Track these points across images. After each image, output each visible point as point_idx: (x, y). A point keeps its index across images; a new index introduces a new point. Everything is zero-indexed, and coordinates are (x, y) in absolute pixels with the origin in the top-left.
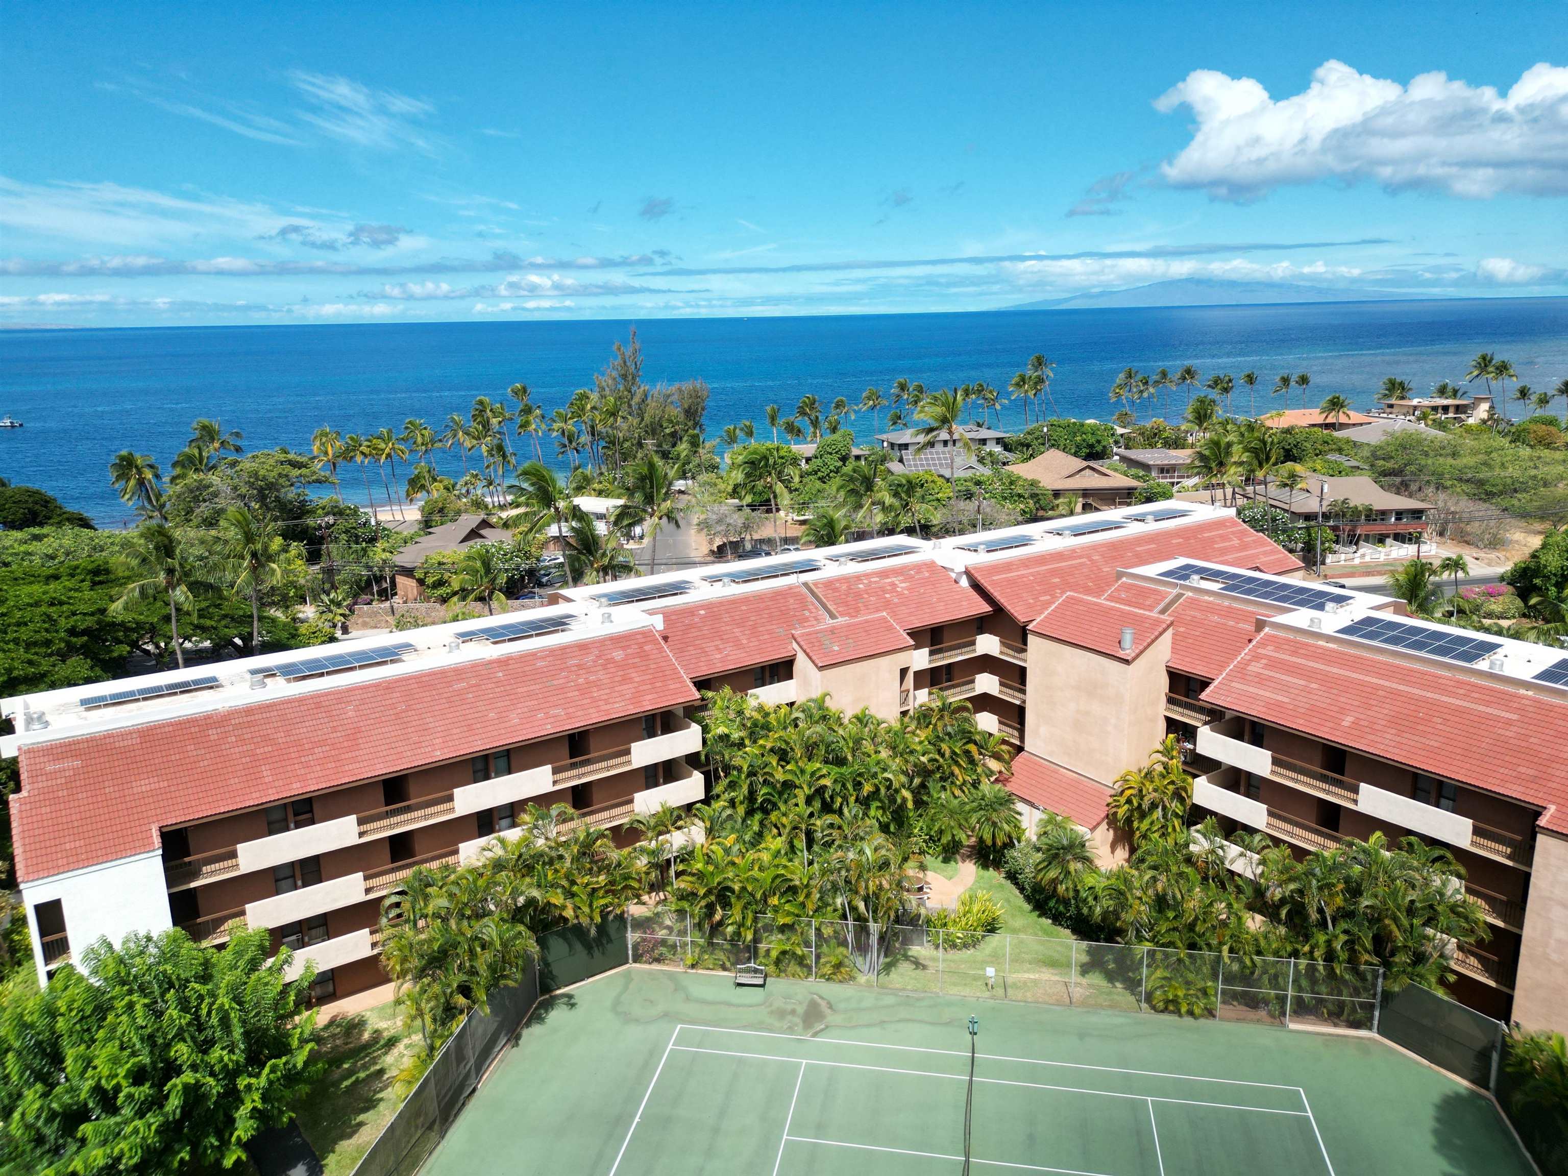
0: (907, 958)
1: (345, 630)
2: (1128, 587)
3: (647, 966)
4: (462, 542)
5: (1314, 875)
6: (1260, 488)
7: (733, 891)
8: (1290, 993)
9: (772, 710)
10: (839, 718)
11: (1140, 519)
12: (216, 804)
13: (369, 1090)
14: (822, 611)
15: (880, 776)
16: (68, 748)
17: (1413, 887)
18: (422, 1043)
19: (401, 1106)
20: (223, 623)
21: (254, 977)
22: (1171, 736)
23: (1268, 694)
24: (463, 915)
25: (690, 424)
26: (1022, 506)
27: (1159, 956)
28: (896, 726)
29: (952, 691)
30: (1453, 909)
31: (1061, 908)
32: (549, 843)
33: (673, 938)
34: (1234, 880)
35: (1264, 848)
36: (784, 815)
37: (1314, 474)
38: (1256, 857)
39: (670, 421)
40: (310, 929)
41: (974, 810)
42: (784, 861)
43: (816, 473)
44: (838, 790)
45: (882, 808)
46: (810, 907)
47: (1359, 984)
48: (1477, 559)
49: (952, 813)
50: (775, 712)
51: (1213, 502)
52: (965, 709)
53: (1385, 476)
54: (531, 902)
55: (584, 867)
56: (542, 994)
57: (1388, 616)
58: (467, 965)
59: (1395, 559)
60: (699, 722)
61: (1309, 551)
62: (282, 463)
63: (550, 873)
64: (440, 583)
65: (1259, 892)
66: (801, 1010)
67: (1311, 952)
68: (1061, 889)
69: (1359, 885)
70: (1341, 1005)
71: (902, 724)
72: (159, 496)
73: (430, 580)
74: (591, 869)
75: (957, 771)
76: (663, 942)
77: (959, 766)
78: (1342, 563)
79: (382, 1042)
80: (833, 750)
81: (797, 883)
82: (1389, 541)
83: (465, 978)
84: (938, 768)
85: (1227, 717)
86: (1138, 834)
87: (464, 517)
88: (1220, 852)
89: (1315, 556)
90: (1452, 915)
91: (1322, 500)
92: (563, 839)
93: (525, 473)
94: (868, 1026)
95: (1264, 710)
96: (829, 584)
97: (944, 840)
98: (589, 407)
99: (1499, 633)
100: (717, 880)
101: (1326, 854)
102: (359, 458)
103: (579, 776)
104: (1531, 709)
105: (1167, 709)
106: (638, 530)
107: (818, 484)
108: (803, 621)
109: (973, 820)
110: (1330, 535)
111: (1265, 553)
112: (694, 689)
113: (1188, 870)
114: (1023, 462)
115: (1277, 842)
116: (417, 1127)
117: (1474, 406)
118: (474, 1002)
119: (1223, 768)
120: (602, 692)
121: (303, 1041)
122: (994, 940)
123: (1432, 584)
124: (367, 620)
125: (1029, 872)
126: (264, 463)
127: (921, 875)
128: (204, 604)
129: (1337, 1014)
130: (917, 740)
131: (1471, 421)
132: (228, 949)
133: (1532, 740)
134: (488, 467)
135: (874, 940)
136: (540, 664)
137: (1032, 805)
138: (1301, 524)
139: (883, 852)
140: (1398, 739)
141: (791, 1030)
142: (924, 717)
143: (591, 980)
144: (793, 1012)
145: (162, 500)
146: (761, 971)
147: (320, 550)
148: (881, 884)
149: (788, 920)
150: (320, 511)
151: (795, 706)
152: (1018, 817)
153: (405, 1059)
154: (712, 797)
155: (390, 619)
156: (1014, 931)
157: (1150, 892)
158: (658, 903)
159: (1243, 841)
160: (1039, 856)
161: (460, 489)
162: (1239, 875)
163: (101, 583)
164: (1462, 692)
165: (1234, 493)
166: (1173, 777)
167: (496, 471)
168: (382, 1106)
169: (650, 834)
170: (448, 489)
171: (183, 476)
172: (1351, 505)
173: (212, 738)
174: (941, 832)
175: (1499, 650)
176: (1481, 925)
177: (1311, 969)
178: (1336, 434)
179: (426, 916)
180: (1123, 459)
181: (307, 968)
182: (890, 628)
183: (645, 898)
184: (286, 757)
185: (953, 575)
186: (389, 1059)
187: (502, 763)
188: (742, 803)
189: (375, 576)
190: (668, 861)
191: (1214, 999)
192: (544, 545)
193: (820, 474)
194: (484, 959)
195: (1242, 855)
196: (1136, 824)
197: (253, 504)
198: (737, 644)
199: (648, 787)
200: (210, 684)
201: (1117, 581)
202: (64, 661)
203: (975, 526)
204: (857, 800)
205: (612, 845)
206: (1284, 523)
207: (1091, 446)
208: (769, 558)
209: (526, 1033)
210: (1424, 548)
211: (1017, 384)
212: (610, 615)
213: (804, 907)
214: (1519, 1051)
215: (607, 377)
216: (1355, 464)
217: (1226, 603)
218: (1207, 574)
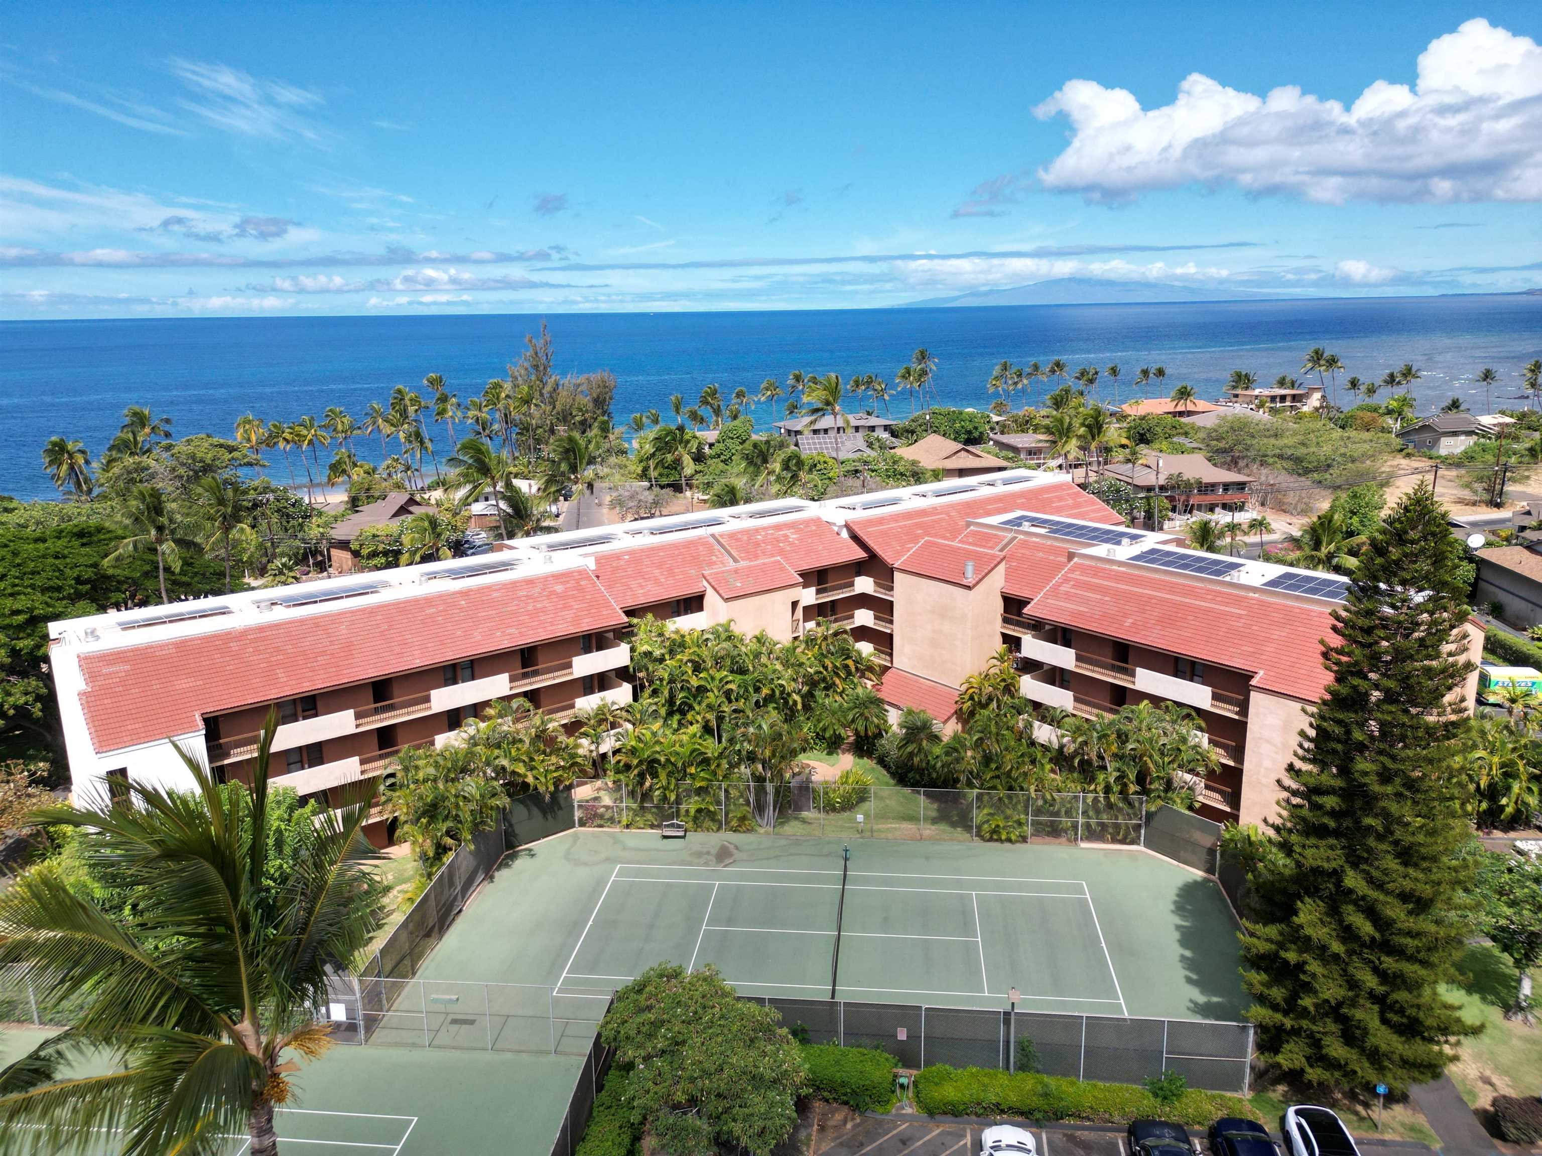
0: (796, 818)
2: (976, 532)
3: (590, 829)
4: (394, 516)
5: (1095, 730)
7: (660, 763)
8: (1081, 820)
9: (687, 634)
10: (742, 638)
11: (991, 484)
12: (244, 698)
13: (374, 921)
14: (727, 557)
15: (776, 682)
16: (118, 656)
17: (1166, 735)
18: (418, 877)
20: (196, 579)
22: (1004, 646)
23: (1074, 609)
24: (449, 778)
25: (599, 412)
27: (986, 798)
28: (789, 646)
29: (836, 623)
31: (917, 776)
32: (510, 731)
36: (698, 713)
39: (580, 410)
41: (851, 711)
42: (700, 741)
43: (719, 457)
44: (741, 693)
45: (777, 709)
46: (721, 774)
47: (1130, 811)
48: (1279, 521)
49: (833, 714)
50: (690, 635)
53: (1217, 454)
54: (501, 771)
55: (539, 749)
56: (508, 848)
57: (1169, 548)
58: (454, 816)
60: (627, 642)
61: (1149, 519)
62: (215, 447)
63: (513, 751)
64: (374, 554)
65: (1061, 751)
66: (714, 851)
67: (1095, 789)
68: (916, 761)
69: (1128, 736)
70: (1118, 828)
71: (794, 645)
73: (365, 552)
74: (545, 751)
75: (837, 681)
77: (839, 677)
78: (1177, 528)
80: (737, 662)
81: (710, 755)
82: (1218, 509)
83: (452, 824)
84: (823, 679)
85: (1045, 626)
87: (391, 496)
89: (1154, 523)
91: (1158, 473)
93: (463, 447)
94: (768, 859)
95: (1070, 619)
96: (733, 536)
97: (827, 735)
98: (503, 395)
100: (646, 755)
102: (282, 444)
103: (531, 684)
104: (1256, 607)
105: (1002, 626)
106: (553, 508)
107: (721, 466)
108: (711, 564)
109: (850, 717)
110: (1167, 504)
111: (1094, 511)
112: (623, 616)
114: (907, 445)
117: (1307, 396)
118: (460, 843)
119: (1045, 668)
120: (547, 616)
122: (864, 806)
125: (893, 753)
126: (199, 446)
127: (810, 764)
129: (1115, 835)
130: (805, 657)
131: (1305, 409)
133: (1254, 628)
134: (406, 452)
135: (770, 800)
136: (495, 595)
137: (895, 706)
138: (1142, 495)
139: (777, 728)
140: (1164, 633)
141: (707, 864)
142: (810, 641)
143: (546, 838)
144: (708, 853)
146: (682, 827)
148: (775, 752)
149: (703, 784)
150: (252, 492)
151: (706, 631)
152: (884, 714)
154: (639, 701)
156: (881, 798)
157: (978, 750)
161: (382, 473)
163: (88, 543)
164: (1210, 597)
166: (1005, 676)
167: (413, 455)
168: (385, 927)
170: (369, 473)
171: (118, 460)
172: (1185, 478)
173: (234, 649)
174: (825, 729)
175: (1242, 568)
176: (1218, 766)
177: (1096, 799)
178: (1184, 420)
179: (416, 783)
180: (997, 443)
182: (783, 569)
184: (295, 664)
185: (836, 529)
186: (385, 901)
187: (468, 672)
188: (663, 706)
189: (312, 548)
190: (604, 755)
191: (1026, 828)
192: (468, 520)
193: (722, 457)
194: (466, 811)
198: (657, 581)
199: (585, 695)
200: (223, 611)
201: (967, 529)
204: (756, 702)
206: (1127, 494)
207: (969, 432)
209: (497, 874)
211: (903, 377)
212: (549, 559)
213: (716, 774)
215: (519, 367)
216: (1195, 445)
217: (1049, 543)
218: (1035, 522)
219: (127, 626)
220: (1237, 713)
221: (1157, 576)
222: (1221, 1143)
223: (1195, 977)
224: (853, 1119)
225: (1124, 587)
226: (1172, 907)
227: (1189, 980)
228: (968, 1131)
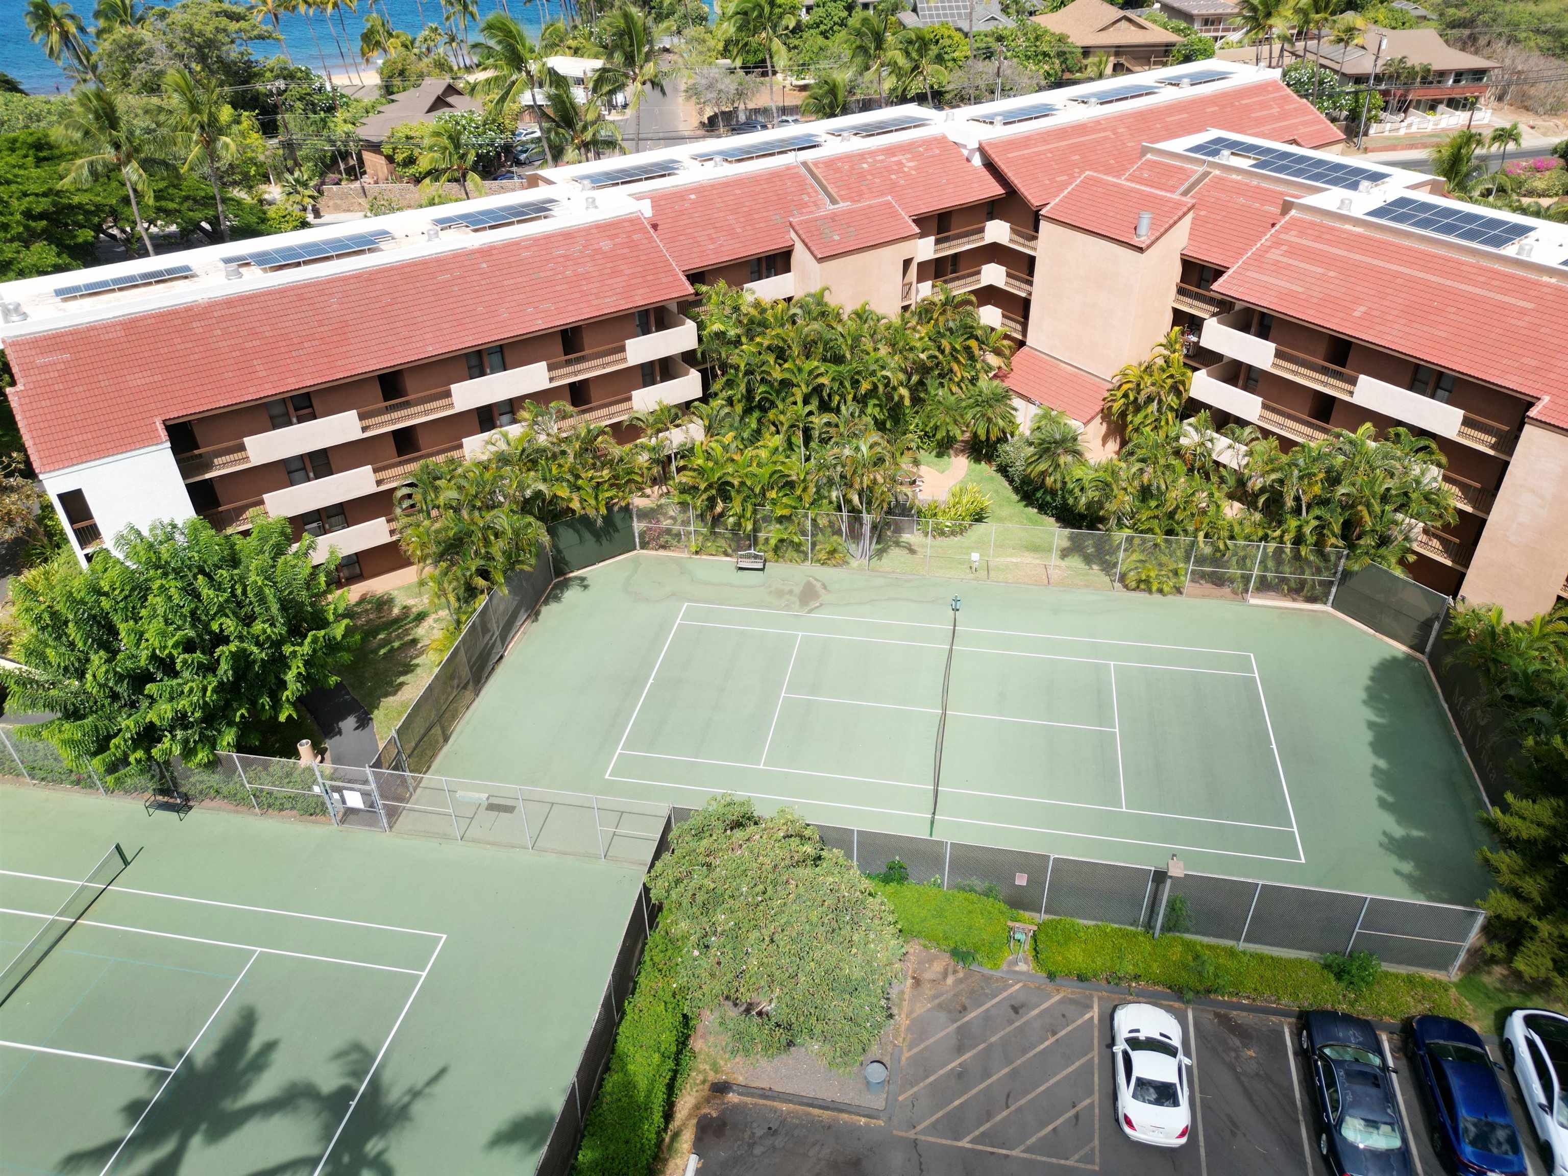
0: (897, 544)
1: (317, 214)
2: (1152, 164)
3: (654, 553)
4: (429, 111)
5: (1297, 465)
6: (1312, 44)
7: (732, 486)
8: (1256, 572)
9: (769, 306)
10: (838, 314)
11: (1174, 83)
12: (215, 399)
13: (406, 657)
14: (822, 195)
15: (879, 374)
16: (53, 341)
17: (1392, 475)
18: (449, 618)
19: (436, 670)
20: (186, 205)
21: (281, 560)
22: (1176, 329)
23: (1282, 283)
24: (474, 506)
26: (1046, 67)
27: (1137, 541)
28: (896, 321)
29: (957, 283)
30: (1427, 497)
31: (1048, 498)
32: (550, 439)
33: (676, 528)
34: (1218, 471)
35: (1253, 440)
36: (782, 413)
37: (1374, 27)
38: (1244, 448)
40: (329, 517)
41: (970, 407)
42: (782, 458)
43: (818, 27)
44: (835, 388)
45: (880, 406)
46: (807, 500)
47: (1322, 565)
48: (1533, 128)
49: (948, 409)
50: (772, 308)
51: (1258, 60)
52: (969, 302)
53: (1453, 27)
54: (538, 494)
55: (586, 463)
56: (557, 576)
57: (1424, 196)
58: (483, 551)
59: (1443, 130)
60: (694, 319)
61: (1353, 120)
62: (217, 14)
63: (554, 468)
64: (410, 161)
65: (1241, 482)
66: (797, 590)
67: (1282, 537)
68: (1049, 481)
69: (1339, 474)
70: (1302, 584)
71: (903, 320)
72: (88, 55)
73: (399, 157)
74: (594, 465)
75: (955, 367)
76: (668, 531)
77: (958, 362)
78: (1386, 134)
79: (412, 617)
80: (831, 348)
81: (794, 478)
82: (1441, 108)
83: (482, 562)
84: (937, 365)
85: (1237, 308)
86: (1130, 427)
87: (427, 81)
88: (1209, 445)
89: (1358, 126)
90: (1424, 502)
91: (1377, 57)
92: (564, 435)
93: (490, 27)
94: (860, 603)
95: (1276, 300)
96: (830, 163)
97: (939, 436)
99: (1537, 214)
100: (717, 476)
101: (1312, 445)
102: (302, 8)
103: (575, 373)
104: (1550, 297)
105: (1177, 300)
106: (620, 98)
107: (820, 40)
108: (801, 206)
109: (969, 416)
110: (1379, 100)
111: (1304, 124)
112: (687, 283)
113: (1176, 462)
114: (1052, 11)
115: (1266, 433)
116: (453, 687)
118: (493, 583)
119: (1225, 361)
120: (591, 286)
121: (339, 617)
122: (980, 528)
123: (1477, 158)
124: (339, 202)
125: (1019, 465)
126: (196, 14)
127: (915, 470)
128: (162, 184)
129: (1298, 590)
130: (917, 336)
132: (253, 535)
133: (1542, 330)
134: (448, 18)
135: (867, 529)
136: (525, 254)
137: (1029, 400)
138: (1350, 88)
139: (879, 449)
140: (1407, 329)
141: (788, 607)
142: (926, 312)
143: (601, 564)
144: (791, 592)
145: (94, 58)
146: (761, 558)
147: (275, 121)
148: (875, 479)
149: (786, 512)
150: (268, 74)
151: (793, 301)
152: (1013, 412)
153: (435, 631)
154: (710, 396)
155: (362, 201)
156: (1001, 520)
157: (1136, 483)
158: (661, 496)
159: (1233, 434)
160: (1032, 450)
161: (420, 46)
162: (1225, 466)
163: (46, 159)
164: (1482, 279)
165: (1282, 50)
166: (1172, 371)
168: (419, 670)
169: (649, 432)
170: (406, 47)
171: (109, 30)
172: (1409, 64)
173: (197, 331)
174: (936, 428)
175: (1531, 234)
176: (1450, 511)
177: (1279, 551)
179: (438, 507)
180: (1165, 7)
181: (332, 553)
182: (895, 215)
183: (648, 491)
184: (276, 352)
185: (965, 153)
186: (420, 631)
187: (496, 358)
188: (739, 401)
189: (339, 151)
190: (669, 457)
191: (1182, 578)
192: (518, 116)
193: (822, 27)
194: (498, 548)
195: (1230, 447)
196: (1129, 418)
197: (193, 65)
198: (732, 232)
199: (645, 385)
200: (183, 274)
201: (1140, 158)
202: (28, 248)
203: (993, 92)
204: (854, 399)
205: (613, 441)
206: (1333, 88)
208: (765, 132)
209: (545, 610)
210: (1478, 115)
212: (594, 200)
213: (801, 500)
214: (1459, 621)
216: (1421, 12)
217: (1255, 182)
218: (1238, 148)
219: (67, 294)
220: (1492, 447)
221: (1407, 243)
222: (1422, 1057)
223: (1390, 799)
224: (955, 972)
225: (1358, 257)
226: (1364, 695)
227: (1383, 803)
228: (1096, 1000)
